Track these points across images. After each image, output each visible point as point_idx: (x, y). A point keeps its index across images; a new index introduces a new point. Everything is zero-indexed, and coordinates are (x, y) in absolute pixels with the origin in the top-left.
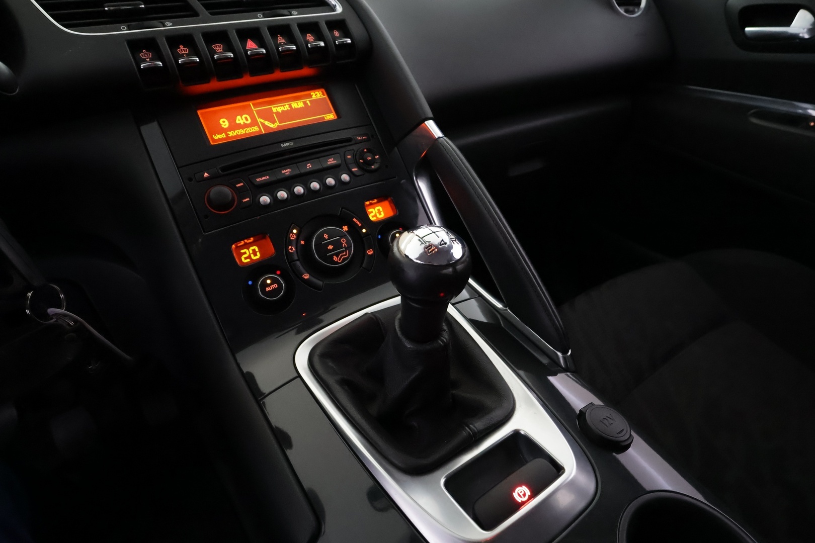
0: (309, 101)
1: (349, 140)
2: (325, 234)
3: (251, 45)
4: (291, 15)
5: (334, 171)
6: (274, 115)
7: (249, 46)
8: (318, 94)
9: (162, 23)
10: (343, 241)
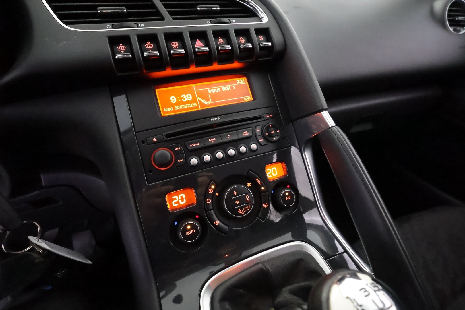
0: (235, 86)
1: (259, 118)
2: (235, 191)
3: (199, 44)
4: (230, 23)
5: (246, 141)
6: (209, 95)
7: (198, 45)
8: (242, 81)
9: (136, 24)
10: (247, 197)
